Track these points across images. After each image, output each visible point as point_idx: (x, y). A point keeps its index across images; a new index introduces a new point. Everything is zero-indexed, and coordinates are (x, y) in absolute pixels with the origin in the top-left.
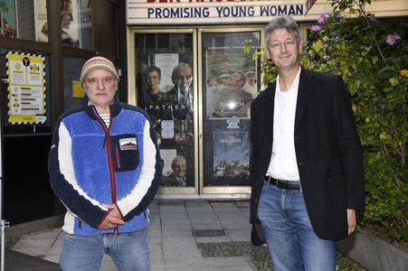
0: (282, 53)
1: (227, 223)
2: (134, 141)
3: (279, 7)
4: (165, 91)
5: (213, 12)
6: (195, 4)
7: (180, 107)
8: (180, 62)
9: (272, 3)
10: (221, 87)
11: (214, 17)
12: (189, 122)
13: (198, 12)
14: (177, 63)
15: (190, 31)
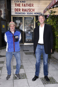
1: (29, 49)
2: (18, 37)
10: (27, 26)
11: (26, 14)
13: (24, 13)
15: (22, 16)
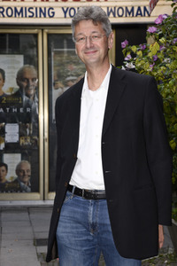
0: (87, 48)
3: (126, 8)
4: (9, 94)
5: (59, 13)
6: (39, 4)
7: (25, 110)
8: (25, 63)
9: (119, 4)
11: (59, 18)
12: (34, 126)
13: (43, 12)
14: (22, 65)
15: (35, 31)
